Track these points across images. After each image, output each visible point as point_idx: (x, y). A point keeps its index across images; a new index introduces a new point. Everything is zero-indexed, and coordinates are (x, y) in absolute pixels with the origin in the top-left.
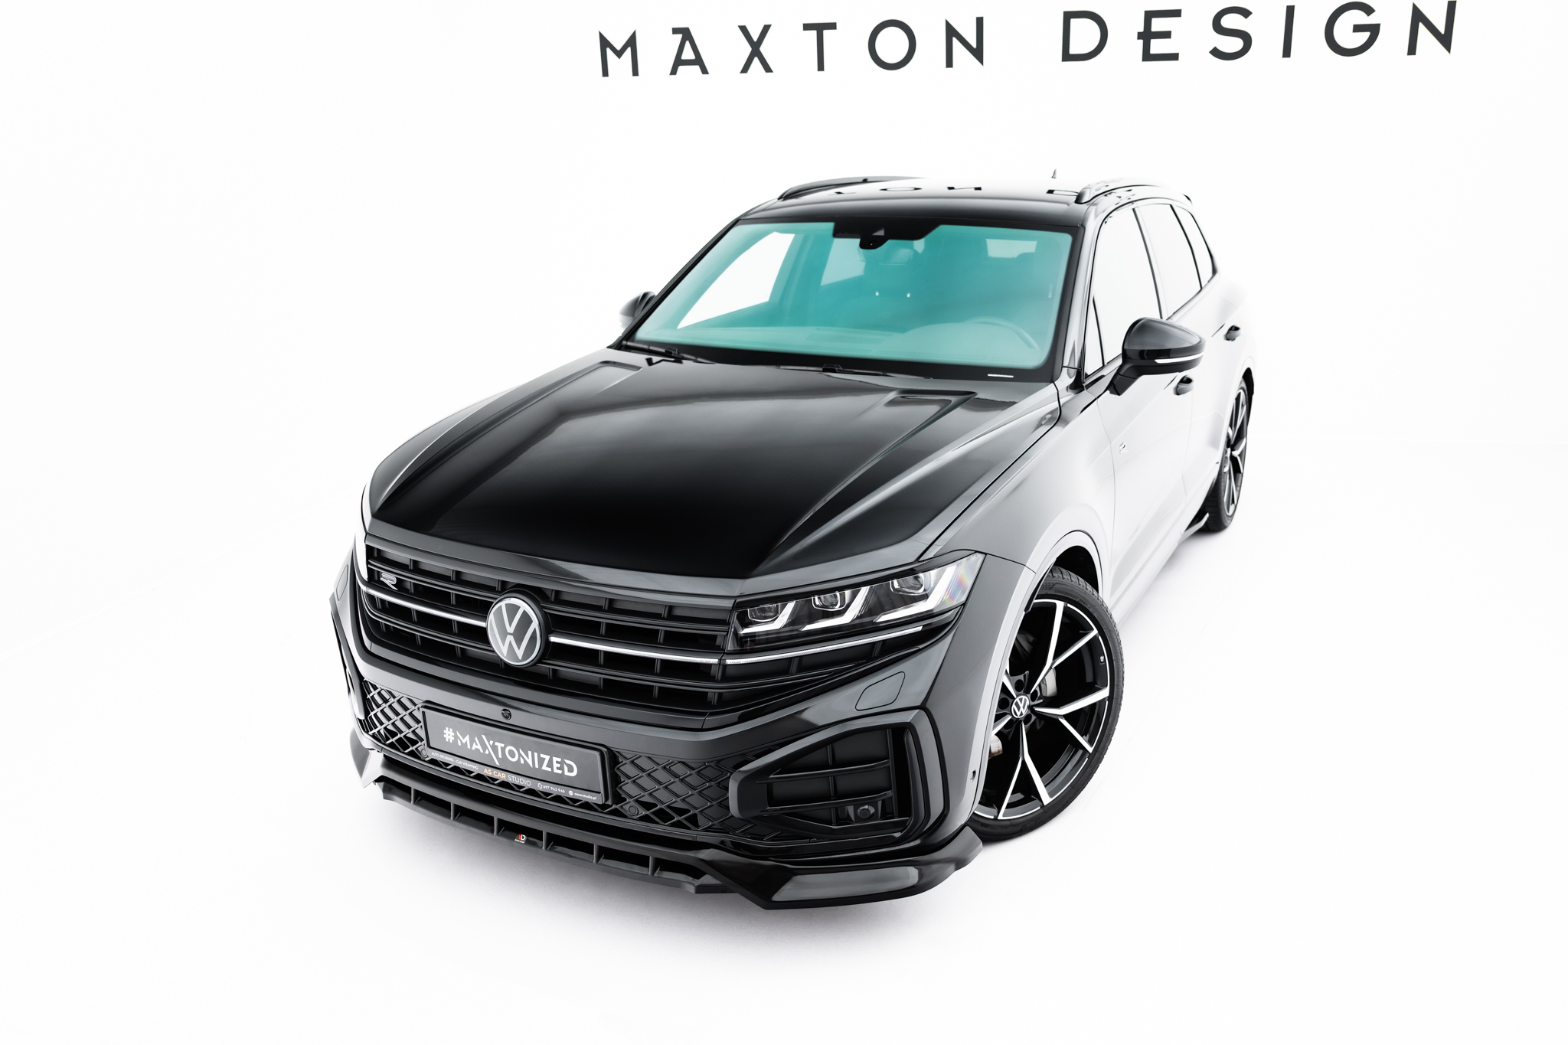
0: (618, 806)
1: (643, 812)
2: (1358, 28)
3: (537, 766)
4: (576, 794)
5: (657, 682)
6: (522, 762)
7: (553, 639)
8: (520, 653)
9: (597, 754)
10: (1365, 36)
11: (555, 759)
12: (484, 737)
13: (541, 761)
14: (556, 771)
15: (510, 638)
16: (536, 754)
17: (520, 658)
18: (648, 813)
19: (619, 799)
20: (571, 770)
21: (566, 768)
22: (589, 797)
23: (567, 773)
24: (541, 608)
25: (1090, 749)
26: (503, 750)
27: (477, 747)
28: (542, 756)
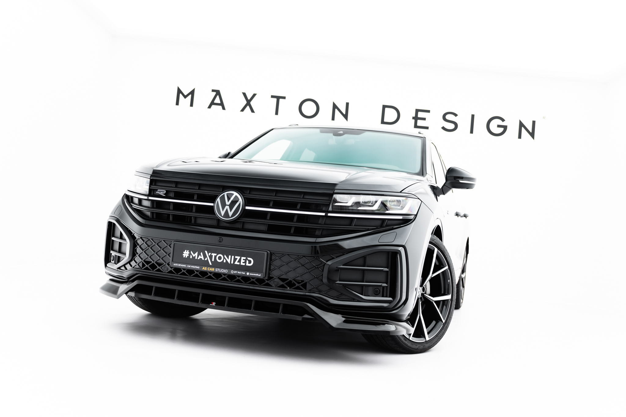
0: (268, 282)
1: (281, 283)
2: (499, 126)
3: (232, 263)
4: (250, 274)
5: (294, 224)
6: (225, 261)
7: (247, 208)
8: (230, 214)
9: (266, 253)
10: (501, 130)
11: (243, 258)
12: (206, 252)
13: (235, 259)
14: (242, 264)
15: (227, 207)
16: (233, 257)
17: (230, 216)
18: (283, 283)
19: (270, 278)
20: (250, 262)
21: (247, 262)
22: (257, 275)
23: (247, 264)
24: (243, 196)
25: (444, 321)
26: (215, 257)
27: (201, 257)
28: (236, 257)
